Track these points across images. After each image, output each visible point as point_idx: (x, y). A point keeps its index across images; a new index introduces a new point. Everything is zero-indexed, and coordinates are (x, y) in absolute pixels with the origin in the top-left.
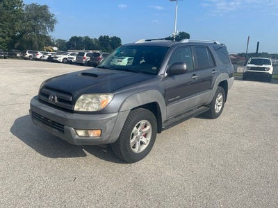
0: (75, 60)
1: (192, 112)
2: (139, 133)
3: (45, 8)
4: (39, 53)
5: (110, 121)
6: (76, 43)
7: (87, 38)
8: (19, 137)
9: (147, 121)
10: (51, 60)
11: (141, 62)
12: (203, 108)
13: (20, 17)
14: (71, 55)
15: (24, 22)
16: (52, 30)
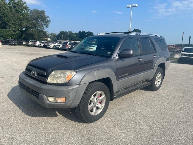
0: (61, 47)
1: (138, 86)
2: (96, 100)
3: (43, 12)
4: (38, 42)
5: (72, 91)
6: (63, 36)
7: (70, 32)
8: (12, 100)
9: (102, 92)
10: (45, 47)
11: (102, 49)
12: (146, 83)
13: (26, 17)
14: (59, 43)
15: (29, 21)
16: (47, 27)
